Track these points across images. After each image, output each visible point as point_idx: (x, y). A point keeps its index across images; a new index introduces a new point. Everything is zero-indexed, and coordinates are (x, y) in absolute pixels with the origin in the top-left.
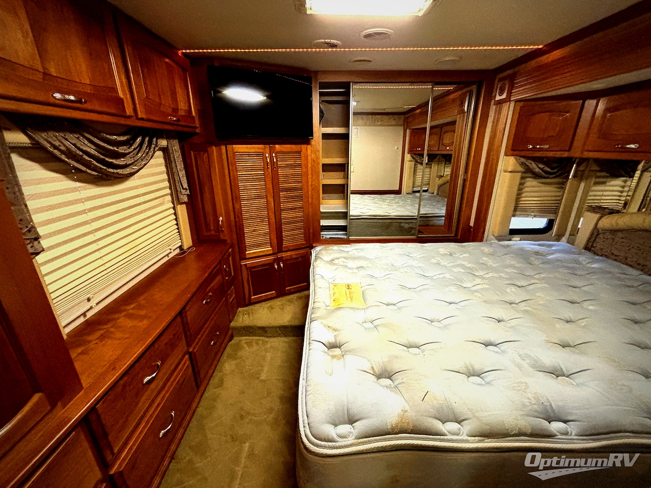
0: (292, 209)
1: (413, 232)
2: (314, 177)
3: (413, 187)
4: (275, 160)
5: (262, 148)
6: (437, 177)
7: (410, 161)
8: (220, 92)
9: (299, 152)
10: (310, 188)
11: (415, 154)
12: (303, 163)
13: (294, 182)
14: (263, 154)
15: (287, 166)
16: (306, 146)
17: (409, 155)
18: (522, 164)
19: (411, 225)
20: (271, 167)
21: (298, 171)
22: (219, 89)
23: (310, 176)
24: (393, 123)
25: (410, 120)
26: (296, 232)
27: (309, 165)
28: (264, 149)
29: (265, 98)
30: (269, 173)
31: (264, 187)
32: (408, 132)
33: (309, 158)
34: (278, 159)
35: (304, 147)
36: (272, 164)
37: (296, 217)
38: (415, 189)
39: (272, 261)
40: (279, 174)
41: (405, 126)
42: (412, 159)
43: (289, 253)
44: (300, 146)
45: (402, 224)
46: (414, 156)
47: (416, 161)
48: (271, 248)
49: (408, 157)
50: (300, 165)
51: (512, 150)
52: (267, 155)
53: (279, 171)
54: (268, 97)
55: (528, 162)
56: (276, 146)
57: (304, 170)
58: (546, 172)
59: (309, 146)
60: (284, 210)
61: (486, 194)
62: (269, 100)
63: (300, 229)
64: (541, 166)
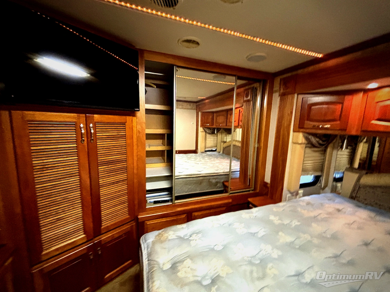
0: (113, 183)
1: (218, 185)
2: (140, 148)
3: (205, 148)
4: (92, 131)
5: (74, 117)
6: (222, 142)
7: (202, 132)
8: (32, 59)
9: (124, 124)
10: (135, 158)
11: (205, 128)
12: (127, 134)
13: (117, 154)
14: (76, 125)
15: (108, 137)
16: (131, 117)
17: (202, 128)
18: (307, 139)
19: (217, 180)
20: (87, 138)
21: (121, 142)
22: (30, 56)
23: (135, 147)
24: (189, 107)
25: (200, 106)
26: (119, 207)
27: (135, 136)
28: (79, 118)
29: (89, 75)
30: (84, 146)
31: (77, 162)
32: (200, 113)
33: (135, 129)
34: (97, 130)
35: (128, 118)
36: (89, 135)
37: (119, 191)
38: (207, 149)
39: (85, 252)
40: (98, 146)
41: (198, 110)
42: (203, 131)
43: (110, 235)
44: (124, 117)
45: (211, 180)
46: (205, 129)
47: (206, 132)
48: (84, 236)
49: (201, 129)
50: (124, 136)
51: (299, 128)
52: (82, 125)
53: (98, 143)
54: (91, 74)
55: (310, 137)
56: (95, 116)
57: (129, 141)
58: (320, 144)
59: (134, 118)
60: (103, 186)
61: (280, 159)
62: (92, 77)
63: (124, 203)
64: (318, 140)
